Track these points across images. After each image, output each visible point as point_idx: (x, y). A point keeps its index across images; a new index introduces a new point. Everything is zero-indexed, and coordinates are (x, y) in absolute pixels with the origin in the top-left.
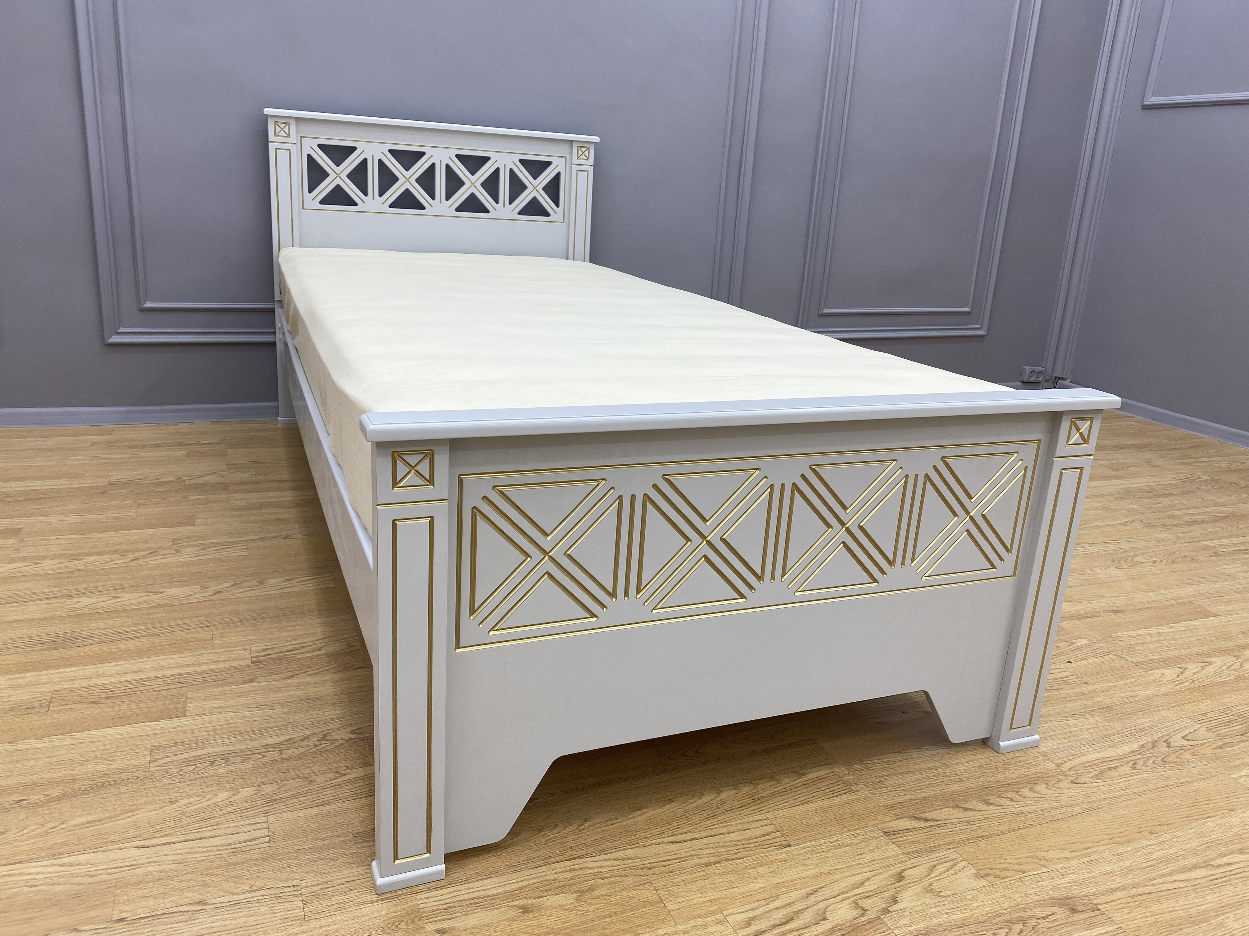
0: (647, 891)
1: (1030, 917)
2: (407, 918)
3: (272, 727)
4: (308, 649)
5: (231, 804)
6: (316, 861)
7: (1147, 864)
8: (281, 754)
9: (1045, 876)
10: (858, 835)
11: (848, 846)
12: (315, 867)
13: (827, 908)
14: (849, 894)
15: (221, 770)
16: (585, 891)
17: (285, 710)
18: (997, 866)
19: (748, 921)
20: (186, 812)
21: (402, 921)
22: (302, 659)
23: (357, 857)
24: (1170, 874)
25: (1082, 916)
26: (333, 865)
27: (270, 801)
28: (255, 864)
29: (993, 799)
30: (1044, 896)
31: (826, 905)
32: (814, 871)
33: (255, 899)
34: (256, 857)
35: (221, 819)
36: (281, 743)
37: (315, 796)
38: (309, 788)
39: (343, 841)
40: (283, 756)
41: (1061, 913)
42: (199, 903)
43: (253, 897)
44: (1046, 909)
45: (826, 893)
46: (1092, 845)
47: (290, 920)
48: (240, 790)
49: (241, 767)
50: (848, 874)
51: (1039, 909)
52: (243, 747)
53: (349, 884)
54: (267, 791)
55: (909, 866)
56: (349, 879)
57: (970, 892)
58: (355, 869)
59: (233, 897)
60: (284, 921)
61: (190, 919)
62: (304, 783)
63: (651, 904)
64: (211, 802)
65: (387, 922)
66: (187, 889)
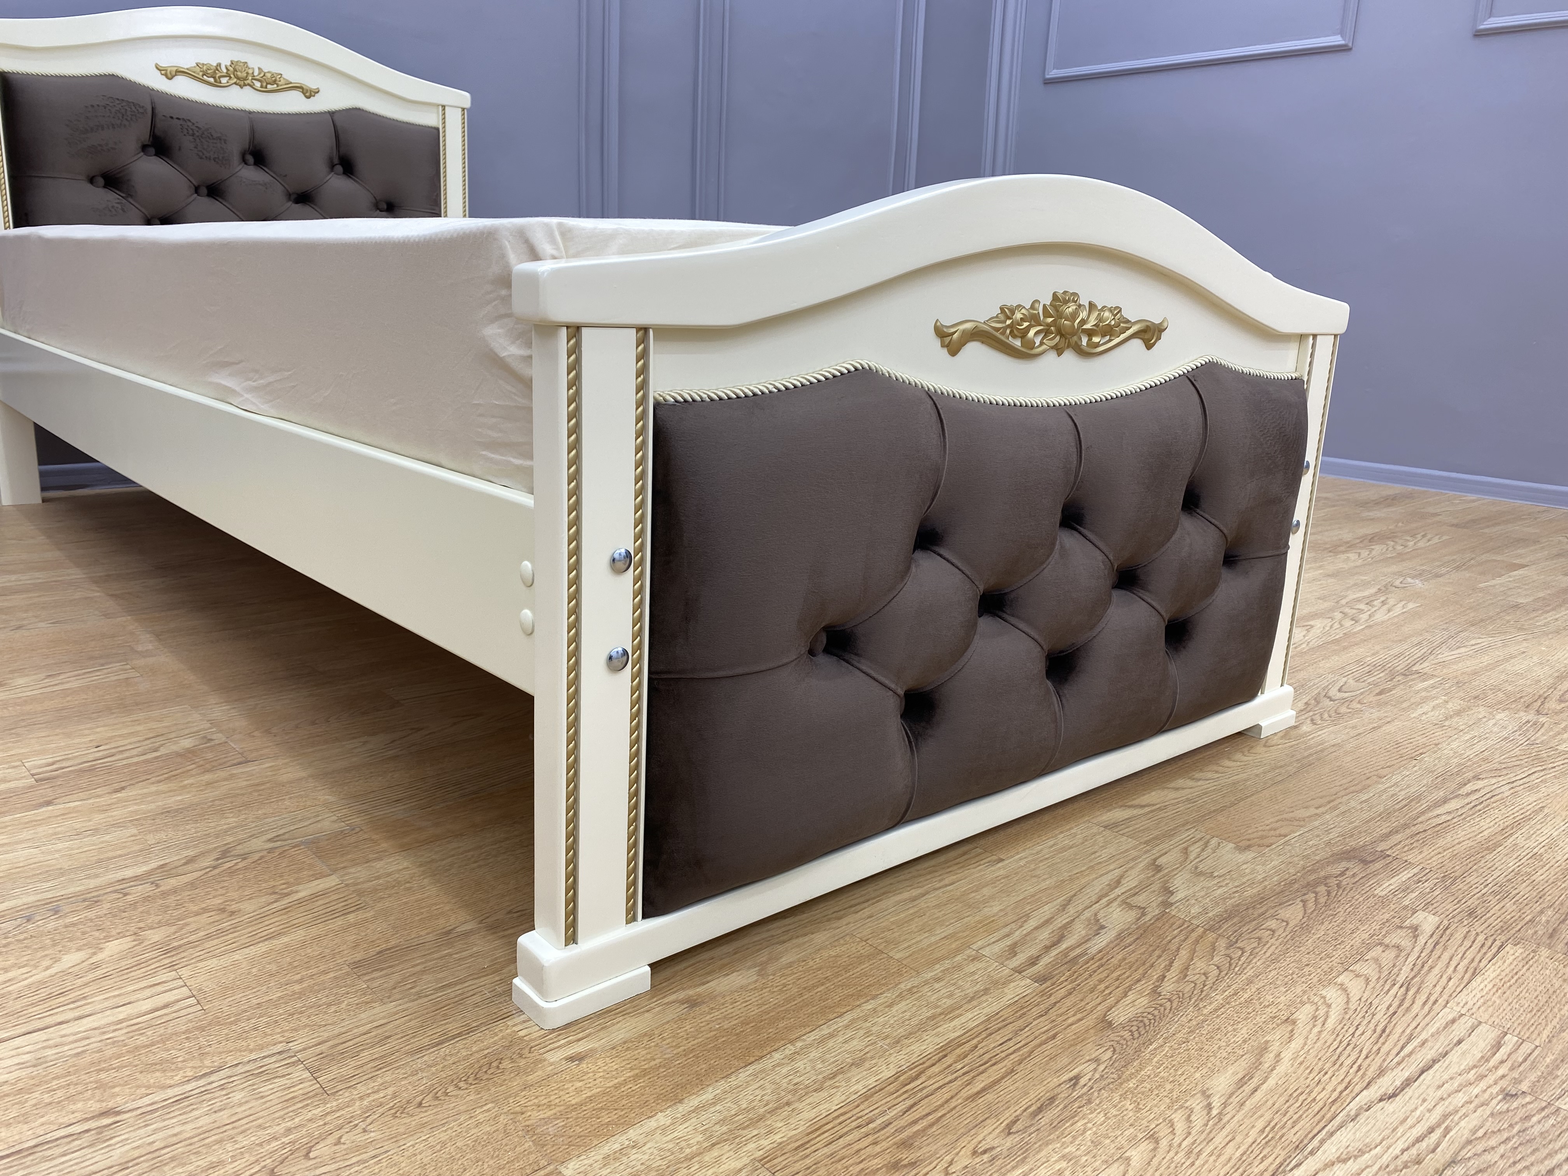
0: (852, 945)
1: (1326, 878)
2: (509, 1053)
3: (120, 856)
4: (134, 752)
5: (96, 966)
6: (301, 1013)
7: (1400, 806)
8: (157, 886)
9: (1310, 835)
10: (1076, 834)
11: (1071, 847)
12: (304, 1020)
13: (1096, 915)
14: (1112, 896)
15: (51, 926)
16: (767, 963)
17: (134, 831)
18: (1252, 836)
19: (1009, 949)
20: (10, 993)
21: (501, 1059)
22: (130, 765)
23: (374, 993)
25: (1378, 865)
26: (336, 1012)
27: (167, 949)
28: (187, 1038)
29: (1196, 775)
30: (1324, 854)
31: (1093, 913)
32: (1052, 880)
33: (214, 1085)
34: (184, 1028)
35: (87, 990)
36: (149, 873)
37: (250, 929)
38: (233, 922)
39: (335, 978)
40: (162, 888)
41: (1355, 868)
42: (103, 1114)
43: (209, 1084)
44: (1336, 866)
45: (1084, 899)
46: (1332, 798)
47: (297, 1100)
48: (101, 946)
49: (91, 914)
50: (1094, 876)
51: (1329, 868)
52: (78, 889)
53: (380, 1031)
54: (156, 938)
55: (1158, 855)
56: (376, 1024)
57: (1244, 866)
58: (379, 1010)
59: (170, 1092)
60: (289, 1104)
61: (98, 1141)
62: (219, 917)
63: (868, 958)
64: (52, 970)
65: (477, 1066)
66: (69, 1100)
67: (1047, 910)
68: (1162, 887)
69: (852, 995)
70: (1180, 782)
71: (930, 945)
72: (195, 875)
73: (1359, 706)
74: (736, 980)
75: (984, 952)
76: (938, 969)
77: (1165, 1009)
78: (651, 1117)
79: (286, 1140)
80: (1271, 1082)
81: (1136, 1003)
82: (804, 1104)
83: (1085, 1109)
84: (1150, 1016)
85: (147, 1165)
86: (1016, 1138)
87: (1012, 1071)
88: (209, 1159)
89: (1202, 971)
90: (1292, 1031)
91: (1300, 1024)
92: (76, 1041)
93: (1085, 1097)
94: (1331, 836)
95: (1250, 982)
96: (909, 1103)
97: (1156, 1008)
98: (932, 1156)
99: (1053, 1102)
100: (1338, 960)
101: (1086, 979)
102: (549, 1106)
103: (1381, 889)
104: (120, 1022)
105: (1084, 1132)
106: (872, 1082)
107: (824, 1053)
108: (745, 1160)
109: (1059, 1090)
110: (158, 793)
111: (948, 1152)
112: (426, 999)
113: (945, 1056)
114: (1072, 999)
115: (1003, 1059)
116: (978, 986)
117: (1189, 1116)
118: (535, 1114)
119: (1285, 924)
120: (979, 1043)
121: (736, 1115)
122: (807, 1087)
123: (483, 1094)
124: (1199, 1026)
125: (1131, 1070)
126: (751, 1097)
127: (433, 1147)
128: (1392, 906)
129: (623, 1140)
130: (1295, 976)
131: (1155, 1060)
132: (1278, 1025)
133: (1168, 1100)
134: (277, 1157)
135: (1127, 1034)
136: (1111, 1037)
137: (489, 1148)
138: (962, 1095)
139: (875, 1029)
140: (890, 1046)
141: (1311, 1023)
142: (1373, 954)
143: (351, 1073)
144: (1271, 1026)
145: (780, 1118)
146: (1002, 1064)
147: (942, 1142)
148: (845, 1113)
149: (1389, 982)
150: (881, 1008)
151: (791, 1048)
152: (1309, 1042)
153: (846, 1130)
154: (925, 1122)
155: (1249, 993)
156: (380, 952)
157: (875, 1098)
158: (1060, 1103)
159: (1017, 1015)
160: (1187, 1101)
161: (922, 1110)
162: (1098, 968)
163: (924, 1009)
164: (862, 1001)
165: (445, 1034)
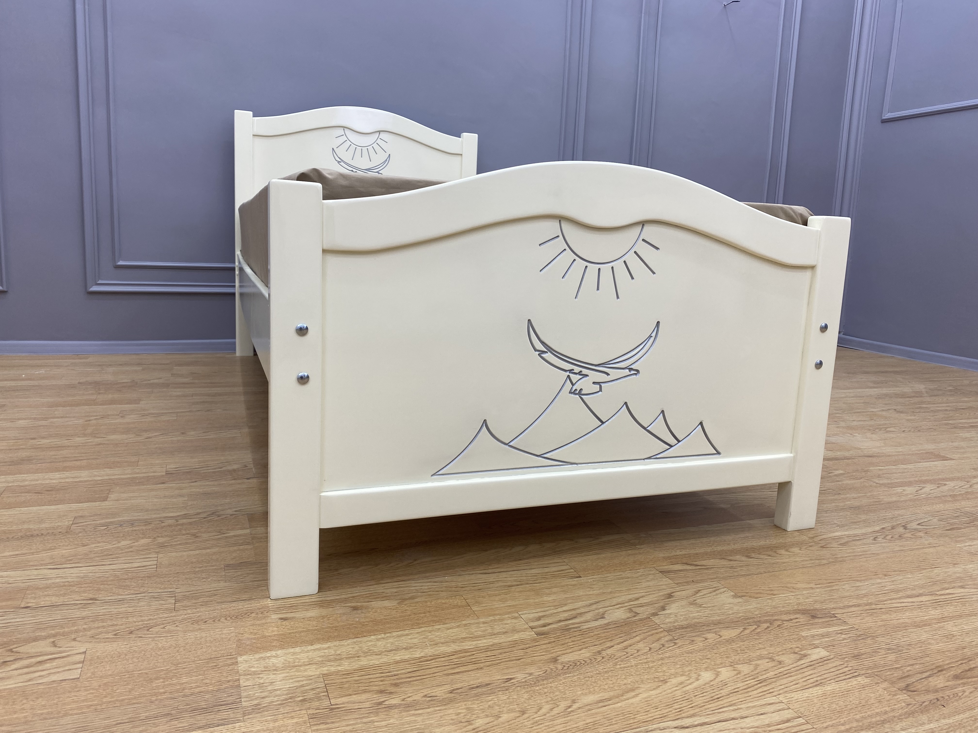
0: (457, 600)
1: (775, 620)
2: (258, 611)
3: (173, 508)
4: (212, 468)
5: (131, 547)
6: (191, 579)
7: (880, 593)
8: (177, 521)
9: (793, 597)
10: (638, 572)
11: (629, 578)
12: (189, 582)
13: (606, 611)
14: (626, 605)
15: (126, 530)
16: (406, 599)
17: (186, 499)
18: (752, 591)
19: (538, 618)
20: (94, 551)
21: (253, 613)
22: (206, 473)
23: (225, 577)
24: (900, 598)
26: (204, 581)
27: (162, 546)
28: (141, 580)
29: (753, 555)
30: (790, 608)
31: (605, 610)
32: (598, 592)
33: (137, 598)
34: (143, 576)
35: (121, 555)
36: (178, 516)
37: (198, 544)
38: (194, 540)
39: (215, 569)
40: (178, 523)
41: (802, 619)
42: (91, 599)
44: (790, 615)
45: (607, 603)
47: (162, 610)
48: (139, 540)
49: (144, 528)
50: (626, 593)
51: (784, 616)
52: (148, 517)
53: (215, 592)
54: (161, 541)
55: (678, 590)
56: (215, 589)
57: (728, 605)
58: (222, 584)
59: (120, 597)
60: (158, 610)
61: (82, 608)
62: (191, 537)
63: (460, 607)
64: (114, 546)
65: (240, 613)
66: (84, 592)
67: (580, 604)
68: (662, 606)
69: (434, 621)
70: (738, 557)
71: (496, 608)
72: (194, 520)
74: (387, 603)
75: (522, 616)
76: (491, 618)
77: (595, 661)
78: (294, 648)
79: (146, 622)
80: (619, 705)
81: (582, 655)
82: (365, 658)
83: (501, 692)
84: (583, 662)
85: (91, 619)
86: (452, 695)
87: (481, 668)
88: (114, 623)
89: (638, 649)
90: (660, 686)
91: (668, 684)
92: (103, 572)
93: (506, 688)
94: (807, 600)
95: (662, 659)
96: (415, 669)
97: (590, 659)
99: (487, 686)
100: (731, 661)
101: (566, 639)
102: (255, 634)
103: (807, 632)
104: (123, 569)
105: (490, 701)
106: (406, 657)
107: (396, 641)
108: (318, 673)
109: (495, 682)
111: (411, 693)
112: (243, 584)
113: (454, 655)
114: (549, 645)
115: (482, 663)
116: (503, 630)
117: (553, 708)
118: (247, 635)
119: (719, 637)
120: (478, 653)
121: (331, 655)
122: (375, 652)
123: (233, 623)
124: (606, 672)
125: (545, 682)
126: (344, 650)
127: (197, 638)
128: (804, 642)
129: (273, 653)
130: (694, 662)
131: (563, 681)
132: (654, 682)
133: (550, 699)
134: (137, 628)
135: (560, 667)
136: (550, 667)
137: (218, 643)
138: (445, 672)
139: (431, 637)
140: (431, 645)
141: (676, 685)
142: (759, 662)
143: (190, 605)
144: (649, 681)
145: (349, 661)
146: (479, 665)
147: (414, 688)
148: (381, 666)
149: (752, 677)
150: (443, 629)
151: (383, 635)
152: (664, 693)
153: (374, 673)
154: (414, 679)
155: (655, 664)
156: (242, 562)
157: (401, 664)
158: (490, 687)
159: (510, 646)
160: (560, 702)
161: (418, 674)
162: (579, 635)
163: (464, 634)
164: (437, 624)
165: (239, 599)
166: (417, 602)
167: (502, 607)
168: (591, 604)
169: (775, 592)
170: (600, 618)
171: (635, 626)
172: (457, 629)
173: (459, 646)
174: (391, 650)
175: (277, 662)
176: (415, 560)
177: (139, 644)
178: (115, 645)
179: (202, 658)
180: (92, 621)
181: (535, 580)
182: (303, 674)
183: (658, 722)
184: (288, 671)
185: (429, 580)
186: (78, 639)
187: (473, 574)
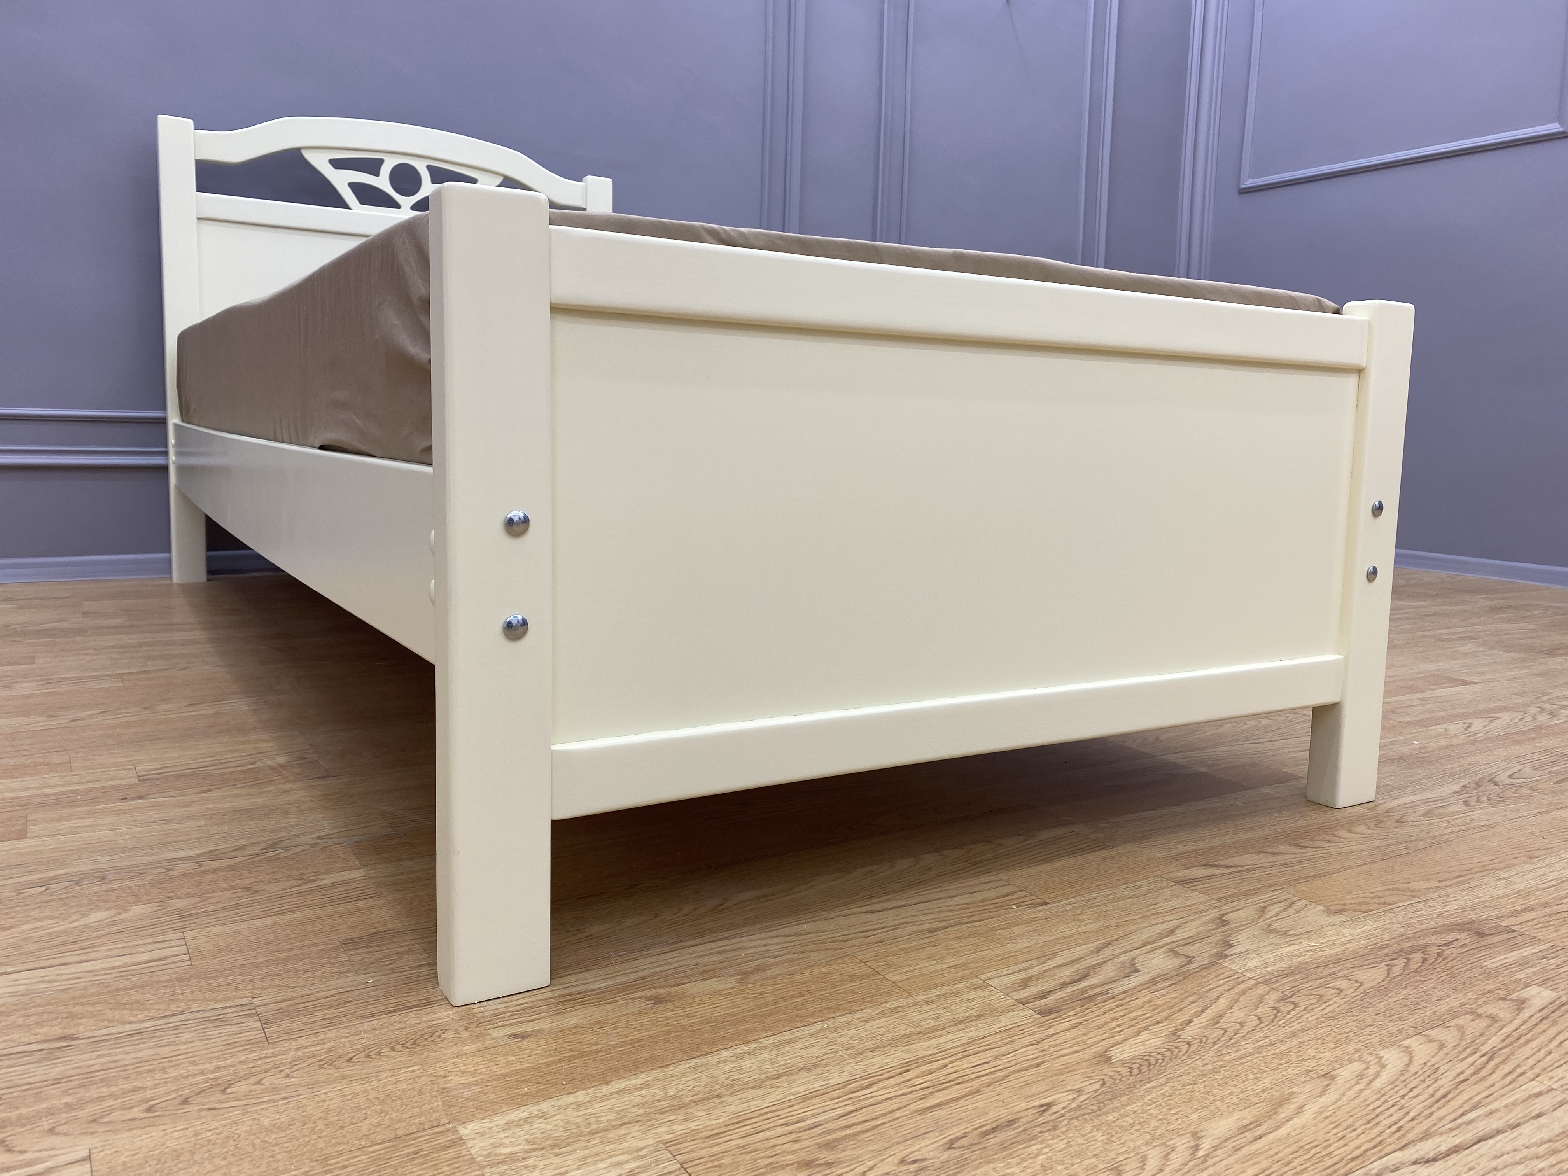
0: (850, 965)
1: (1427, 946)
2: (456, 1026)
3: (181, 841)
4: (233, 764)
5: (116, 923)
6: (278, 975)
7: (1547, 886)
8: (201, 866)
9: (1421, 906)
10: (1140, 886)
11: (1130, 898)
12: (277, 981)
13: (1134, 959)
14: (1159, 944)
15: (93, 890)
16: (751, 973)
17: (203, 823)
18: (1349, 901)
19: (1022, 982)
20: (32, 937)
21: (446, 1030)
22: (225, 773)
23: (353, 965)
25: (1497, 939)
26: (310, 977)
27: (185, 915)
28: (164, 986)
29: (1304, 843)
30: (1432, 924)
31: (1131, 957)
32: (1096, 926)
33: (171, 1025)
34: (167, 978)
35: (98, 941)
36: (199, 856)
37: (265, 906)
38: (253, 899)
39: (323, 950)
40: (202, 868)
41: (1466, 939)
42: (61, 1038)
43: (168, 1023)
44: (1443, 936)
45: (1126, 944)
46: (1463, 874)
47: (239, 1044)
48: (129, 908)
49: (132, 883)
50: (1146, 924)
51: (1435, 937)
52: (133, 863)
53: (343, 996)
54: (179, 906)
55: (1229, 911)
56: (341, 990)
57: (1330, 928)
58: (350, 979)
59: (128, 1027)
60: (228, 1047)
61: (45, 1059)
62: (244, 894)
63: (862, 977)
64: (76, 924)
65: (419, 1033)
66: (40, 1024)
67: (1079, 951)
68: (1222, 940)
69: (829, 1008)
70: (1282, 848)
71: (932, 972)
72: (238, 860)
73: (1529, 792)
74: (713, 984)
75: (990, 982)
76: (935, 992)
77: (1179, 1052)
78: (571, 1093)
79: (211, 1076)
80: (1283, 1131)
81: (1147, 1043)
82: (735, 1098)
83: (1046, 1134)
84: (1159, 1056)
85: (77, 1082)
86: (957, 1153)
87: (978, 1091)
88: (135, 1084)
89: (1239, 1020)
90: (1327, 1086)
91: (1339, 1081)
92: (68, 980)
93: (1051, 1124)
94: (1447, 908)
95: (1293, 1035)
96: (849, 1108)
97: (1169, 1050)
98: (853, 1159)
99: (1012, 1125)
100: (1411, 1024)
101: (1097, 1016)
102: (473, 1074)
103: (1492, 961)
104: (114, 968)
105: (1037, 1155)
106: (817, 1086)
107: (778, 1055)
108: (651, 1141)
109: (1023, 1114)
110: (237, 796)
111: (871, 1159)
112: (398, 975)
113: (908, 1071)
114: (1075, 1032)
115: (972, 1080)
116: (972, 1012)
117: (1168, 1154)
118: (457, 1079)
119: (1359, 984)
120: (951, 1062)
121: (660, 1100)
122: (746, 1083)
123: (414, 1057)
124: (1214, 1071)
125: (1116, 1103)
126: (682, 1087)
127: (345, 1096)
128: (1501, 979)
129: (533, 1110)
130: (1351, 1034)
131: (1149, 1097)
132: (1312, 1079)
133: (1148, 1137)
134: (196, 1089)
135: (1124, 1071)
136: (1105, 1071)
137: (398, 1102)
138: (913, 1107)
139: (842, 1039)
140: (851, 1056)
141: (1354, 1081)
142: (1460, 1021)
143: (300, 1027)
144: (1303, 1079)
145: (705, 1108)
146: (969, 1084)
147: (872, 1148)
148: (775, 1111)
149: (1469, 1050)
150: (857, 1022)
151: (744, 1048)
152: (1344, 1099)
153: (768, 1126)
154: (859, 1128)
155: (1288, 1045)
156: (375, 933)
157: (814, 1101)
158: (1020, 1126)
159: (1005, 1041)
160: (1171, 1139)
161: (859, 1117)
162: (1117, 1007)
163: (903, 1027)
164: (838, 1014)
165: (402, 1004)
166: (775, 977)
167: (942, 970)
168: (1099, 950)
169: (1388, 900)
170: (1132, 972)
171: (1204, 980)
172: (883, 1020)
173: (907, 1051)
174: (779, 1076)
175: (549, 1127)
176: (726, 900)
177: (215, 1124)
178: (156, 1133)
179: (379, 1138)
180: (80, 1086)
181: (971, 916)
182: (621, 1147)
183: (1376, 1157)
184: (584, 1144)
185: (774, 933)
186: (59, 1129)
187: (849, 915)
